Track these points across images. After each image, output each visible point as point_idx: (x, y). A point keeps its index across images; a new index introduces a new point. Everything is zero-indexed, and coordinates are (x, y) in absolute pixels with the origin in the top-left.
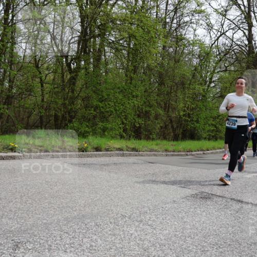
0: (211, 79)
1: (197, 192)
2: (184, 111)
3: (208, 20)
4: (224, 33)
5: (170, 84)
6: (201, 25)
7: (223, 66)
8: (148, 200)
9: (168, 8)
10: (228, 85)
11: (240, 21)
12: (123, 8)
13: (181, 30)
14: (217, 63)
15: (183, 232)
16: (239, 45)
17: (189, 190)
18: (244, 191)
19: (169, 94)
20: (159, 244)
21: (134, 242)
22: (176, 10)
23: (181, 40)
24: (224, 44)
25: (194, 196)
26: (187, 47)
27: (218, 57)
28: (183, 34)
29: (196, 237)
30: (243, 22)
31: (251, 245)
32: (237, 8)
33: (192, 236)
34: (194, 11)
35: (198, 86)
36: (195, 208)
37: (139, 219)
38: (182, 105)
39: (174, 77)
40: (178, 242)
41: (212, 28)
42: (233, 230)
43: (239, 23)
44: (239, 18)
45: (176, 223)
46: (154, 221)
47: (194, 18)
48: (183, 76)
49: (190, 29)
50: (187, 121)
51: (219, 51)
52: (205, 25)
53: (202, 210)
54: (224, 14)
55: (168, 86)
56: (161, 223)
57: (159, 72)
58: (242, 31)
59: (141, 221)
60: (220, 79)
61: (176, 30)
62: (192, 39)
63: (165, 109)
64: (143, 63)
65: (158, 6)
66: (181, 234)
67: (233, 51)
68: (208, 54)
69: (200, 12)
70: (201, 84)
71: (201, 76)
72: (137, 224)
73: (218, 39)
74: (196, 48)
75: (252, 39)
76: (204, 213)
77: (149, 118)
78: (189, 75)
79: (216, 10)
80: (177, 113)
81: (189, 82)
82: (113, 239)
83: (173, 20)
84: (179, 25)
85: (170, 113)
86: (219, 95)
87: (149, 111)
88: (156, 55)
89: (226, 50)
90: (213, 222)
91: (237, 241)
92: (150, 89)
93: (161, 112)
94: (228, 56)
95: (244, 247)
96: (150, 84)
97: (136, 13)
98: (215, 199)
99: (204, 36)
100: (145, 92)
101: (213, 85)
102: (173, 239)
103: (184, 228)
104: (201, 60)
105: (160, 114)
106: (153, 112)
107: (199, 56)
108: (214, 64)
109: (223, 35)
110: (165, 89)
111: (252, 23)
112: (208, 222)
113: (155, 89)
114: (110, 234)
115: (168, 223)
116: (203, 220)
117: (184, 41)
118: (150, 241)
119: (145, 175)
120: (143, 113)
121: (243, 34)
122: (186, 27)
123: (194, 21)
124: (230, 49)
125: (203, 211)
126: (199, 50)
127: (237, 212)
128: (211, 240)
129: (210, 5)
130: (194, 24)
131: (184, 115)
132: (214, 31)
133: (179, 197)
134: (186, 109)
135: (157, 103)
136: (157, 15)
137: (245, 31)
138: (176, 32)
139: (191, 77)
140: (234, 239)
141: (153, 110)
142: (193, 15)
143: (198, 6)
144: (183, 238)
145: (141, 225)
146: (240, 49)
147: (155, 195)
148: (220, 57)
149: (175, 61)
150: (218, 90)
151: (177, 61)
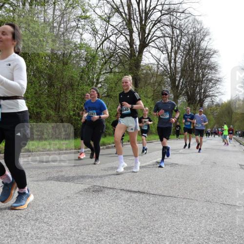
0: (98, 80)
1: (89, 186)
2: (74, 111)
3: (93, 26)
4: (108, 38)
5: (59, 85)
6: (87, 30)
7: (108, 68)
8: (43, 198)
9: (55, 13)
10: (113, 85)
11: (122, 27)
12: (10, 11)
13: (68, 34)
14: (102, 65)
15: (78, 226)
16: (122, 49)
17: (82, 185)
18: (132, 181)
19: (58, 95)
20: (55, 239)
21: (31, 241)
22: (62, 15)
23: (69, 43)
24: (108, 48)
25: (87, 190)
26: (74, 50)
27: (104, 60)
28: (70, 38)
29: (91, 229)
30: (125, 28)
31: (140, 229)
32: (119, 15)
33: (87, 228)
34: (80, 17)
35: (86, 87)
36: (89, 201)
37: (35, 218)
38: (71, 105)
39: (63, 78)
40: (73, 235)
41: (97, 33)
42: (124, 217)
43: (121, 29)
44: (121, 24)
45: (70, 217)
46: (49, 218)
47: (80, 23)
48: (72, 78)
49: (77, 33)
50: (78, 120)
51: (104, 54)
52: (91, 30)
53: (95, 203)
54: (107, 20)
55: (57, 87)
56: (56, 219)
57: (49, 74)
58: (124, 36)
59: (37, 220)
60: (106, 80)
61: (63, 34)
62: (79, 42)
63: (55, 110)
64: (33, 65)
65: (45, 11)
66: (76, 228)
67: (117, 54)
68: (94, 57)
69: (86, 18)
70: (89, 85)
71: (89, 78)
72: (33, 223)
73: (102, 43)
74: (83, 51)
75: (133, 43)
76: (97, 205)
77: (41, 119)
78: (77, 77)
79: (100, 17)
80: (67, 113)
81: (77, 83)
82: (9, 241)
83: (60, 24)
84: (67, 30)
85: (61, 113)
86: (106, 95)
87: (41, 112)
88: (45, 58)
89: (111, 53)
90: (106, 213)
91: (128, 227)
92: (40, 90)
93: (52, 112)
94: (112, 58)
95: (135, 232)
96: (40, 86)
97: (23, 17)
98: (107, 191)
99: (90, 40)
100: (35, 93)
101: (99, 85)
102: (69, 233)
103: (79, 222)
104: (88, 63)
105: (51, 115)
106: (44, 113)
107: (86, 59)
108: (100, 66)
109: (107, 40)
110: (55, 91)
111: (133, 29)
112: (101, 213)
113: (45, 91)
114: (6, 237)
115: (63, 219)
116: (96, 212)
117: (71, 44)
118: (47, 238)
119: (39, 175)
120: (34, 114)
121: (125, 39)
122: (73, 31)
123: (80, 26)
124: (114, 53)
125: (97, 204)
126: (86, 53)
127: (127, 201)
128: (105, 229)
129: (94, 11)
130: (80, 28)
131: (74, 115)
132: (99, 35)
133: (72, 192)
134: (75, 108)
135: (47, 104)
136: (44, 19)
137: (127, 36)
138: (64, 36)
139: (79, 79)
140: (125, 226)
141: (44, 111)
142: (79, 21)
143: (84, 12)
144: (78, 231)
145: (37, 224)
146: (123, 53)
147: (49, 193)
148: (105, 60)
149: (63, 64)
150: (105, 90)
151: (65, 64)
